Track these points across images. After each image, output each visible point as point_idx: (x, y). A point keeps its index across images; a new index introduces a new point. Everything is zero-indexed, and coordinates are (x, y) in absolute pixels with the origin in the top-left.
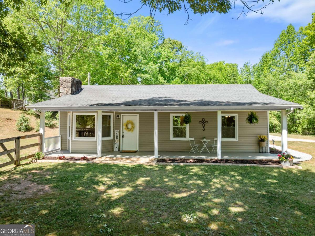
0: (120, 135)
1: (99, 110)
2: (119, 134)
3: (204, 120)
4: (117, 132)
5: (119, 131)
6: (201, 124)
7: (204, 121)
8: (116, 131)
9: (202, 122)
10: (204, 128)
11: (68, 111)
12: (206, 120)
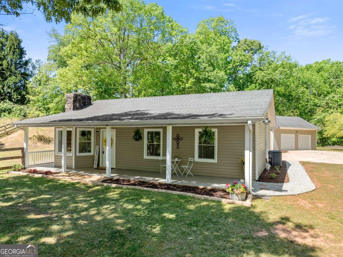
0: (99, 152)
2: (98, 150)
3: (179, 136)
4: (97, 148)
5: (99, 146)
6: (175, 141)
7: (178, 138)
8: (97, 146)
9: (177, 139)
10: (178, 145)
12: (181, 136)
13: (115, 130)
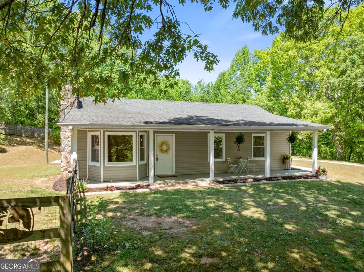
1: (151, 129)
6: (236, 144)
10: (239, 148)
11: (87, 130)
13: (174, 135)
